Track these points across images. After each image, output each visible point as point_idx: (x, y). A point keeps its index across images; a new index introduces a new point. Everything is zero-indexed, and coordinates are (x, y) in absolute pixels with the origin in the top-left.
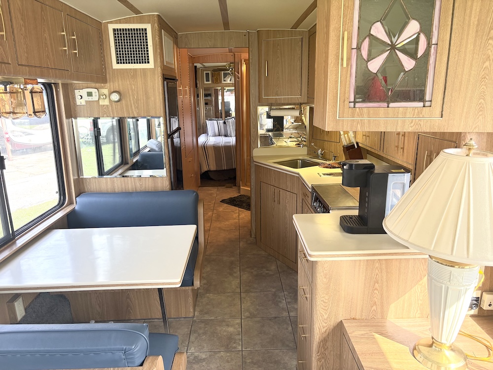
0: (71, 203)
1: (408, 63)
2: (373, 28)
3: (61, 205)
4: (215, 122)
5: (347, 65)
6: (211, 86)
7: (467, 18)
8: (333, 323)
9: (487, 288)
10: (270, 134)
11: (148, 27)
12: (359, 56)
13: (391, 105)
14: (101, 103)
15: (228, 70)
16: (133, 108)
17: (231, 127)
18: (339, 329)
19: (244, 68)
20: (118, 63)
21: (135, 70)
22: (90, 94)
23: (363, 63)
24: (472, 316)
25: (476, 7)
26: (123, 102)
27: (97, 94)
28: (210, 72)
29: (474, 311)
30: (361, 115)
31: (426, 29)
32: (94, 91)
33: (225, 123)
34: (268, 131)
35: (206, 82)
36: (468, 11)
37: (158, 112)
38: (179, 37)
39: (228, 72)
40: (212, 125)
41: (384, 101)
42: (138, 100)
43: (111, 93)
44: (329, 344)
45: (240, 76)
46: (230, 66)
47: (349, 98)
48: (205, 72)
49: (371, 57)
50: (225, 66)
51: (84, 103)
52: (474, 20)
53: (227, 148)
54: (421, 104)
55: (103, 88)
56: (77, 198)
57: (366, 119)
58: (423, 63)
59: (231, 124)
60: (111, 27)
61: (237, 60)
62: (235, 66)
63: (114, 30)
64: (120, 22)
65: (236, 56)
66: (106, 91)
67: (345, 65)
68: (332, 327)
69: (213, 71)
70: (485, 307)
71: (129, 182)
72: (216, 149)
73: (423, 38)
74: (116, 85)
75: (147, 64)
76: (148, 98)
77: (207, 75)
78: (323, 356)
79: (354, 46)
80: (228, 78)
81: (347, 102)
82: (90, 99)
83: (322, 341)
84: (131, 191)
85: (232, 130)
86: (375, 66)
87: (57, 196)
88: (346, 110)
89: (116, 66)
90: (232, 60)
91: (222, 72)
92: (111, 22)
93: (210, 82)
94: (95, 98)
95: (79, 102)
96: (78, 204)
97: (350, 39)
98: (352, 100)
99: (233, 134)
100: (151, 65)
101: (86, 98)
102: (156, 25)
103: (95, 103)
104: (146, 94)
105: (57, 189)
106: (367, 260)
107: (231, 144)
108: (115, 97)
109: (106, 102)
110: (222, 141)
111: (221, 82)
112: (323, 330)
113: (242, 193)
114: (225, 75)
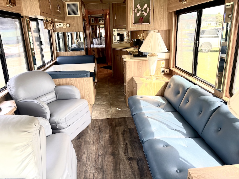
0: (55, 60)
1: (145, 14)
2: (137, 6)
3: (52, 60)
4: (96, 39)
5: (132, 14)
6: (94, 24)
7: (157, 4)
8: (131, 77)
9: (166, 67)
10: (119, 42)
11: (78, 3)
12: (135, 12)
13: (143, 24)
14: (64, 27)
15: (101, 17)
16: (74, 29)
17: (103, 41)
18: (132, 79)
19: (108, 16)
20: (69, 15)
21: (74, 17)
22: (60, 25)
23: (135, 14)
24: (163, 75)
25: (158, 1)
26: (71, 27)
27: (62, 25)
28: (93, 19)
29: (163, 73)
30: (136, 26)
31: (149, 6)
32: (61, 23)
33: (100, 39)
34: (118, 41)
35: (92, 23)
36: (157, 2)
37: (81, 30)
38: (85, 5)
39: (101, 18)
40: (95, 41)
41: (141, 23)
42: (75, 26)
43: (67, 24)
44: (130, 83)
45: (106, 19)
46: (102, 16)
47: (133, 22)
48: (92, 19)
49: (137, 12)
50: (100, 16)
51: (58, 28)
52: (158, 4)
53: (102, 49)
54: (149, 24)
55: (64, 22)
56: (57, 58)
57: (137, 27)
58: (148, 14)
59: (103, 40)
60: (66, 3)
61: (105, 13)
62: (104, 15)
63: (67, 4)
64: (69, 1)
65: (105, 11)
66: (65, 24)
67: (131, 15)
68: (130, 78)
69: (95, 18)
70: (166, 72)
71: (73, 53)
72: (98, 49)
73: (148, 8)
74: (68, 22)
75: (78, 15)
76: (78, 26)
77: (93, 20)
78: (129, 86)
79: (134, 10)
80: (102, 20)
81: (132, 24)
82: (60, 26)
83: (128, 82)
84: (73, 55)
85: (103, 42)
86: (138, 15)
87: (51, 57)
88: (132, 25)
89: (68, 16)
90: (103, 13)
91: (99, 18)
92: (66, 2)
93: (94, 23)
94: (62, 26)
95: (57, 27)
96: (58, 60)
97: (132, 8)
98: (134, 23)
99: (104, 44)
100: (79, 15)
101: (59, 26)
102: (80, 2)
103: (62, 28)
104: (78, 24)
105: (51, 55)
106: (138, 61)
107: (104, 47)
108: (68, 25)
109: (65, 27)
110: (100, 46)
111: (98, 22)
112: (128, 79)
113: (108, 65)
114: (100, 20)
